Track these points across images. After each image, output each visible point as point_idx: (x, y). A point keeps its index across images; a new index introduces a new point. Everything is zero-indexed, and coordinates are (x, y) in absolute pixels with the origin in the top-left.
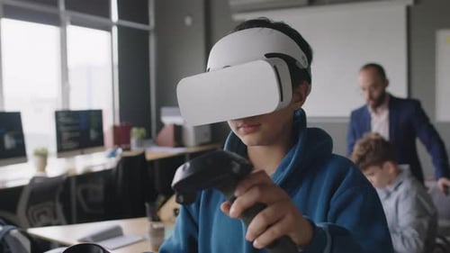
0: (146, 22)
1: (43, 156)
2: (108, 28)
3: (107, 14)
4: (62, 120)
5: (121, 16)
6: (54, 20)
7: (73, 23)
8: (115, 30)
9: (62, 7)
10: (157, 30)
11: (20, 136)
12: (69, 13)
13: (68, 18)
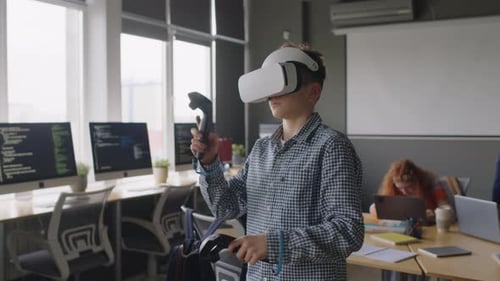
0: (242, 38)
1: (165, 167)
2: (207, 43)
3: (208, 30)
4: (180, 133)
5: (218, 32)
6: (161, 34)
7: (179, 38)
8: (214, 43)
9: (169, 22)
10: (251, 44)
11: (146, 147)
12: (174, 27)
13: (175, 32)
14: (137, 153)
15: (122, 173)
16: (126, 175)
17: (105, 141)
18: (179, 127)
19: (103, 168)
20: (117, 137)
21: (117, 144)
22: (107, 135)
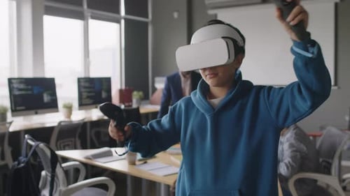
0: (146, 17)
1: (69, 108)
2: (118, 21)
3: (118, 11)
4: (82, 84)
5: (127, 12)
6: (79, 16)
7: (93, 18)
8: (123, 22)
9: (85, 6)
11: (53, 94)
12: (90, 10)
13: (89, 14)
14: (46, 98)
15: (33, 112)
16: (36, 113)
17: (20, 90)
18: (82, 80)
19: (18, 108)
20: (30, 87)
21: (30, 92)
22: (22, 86)
